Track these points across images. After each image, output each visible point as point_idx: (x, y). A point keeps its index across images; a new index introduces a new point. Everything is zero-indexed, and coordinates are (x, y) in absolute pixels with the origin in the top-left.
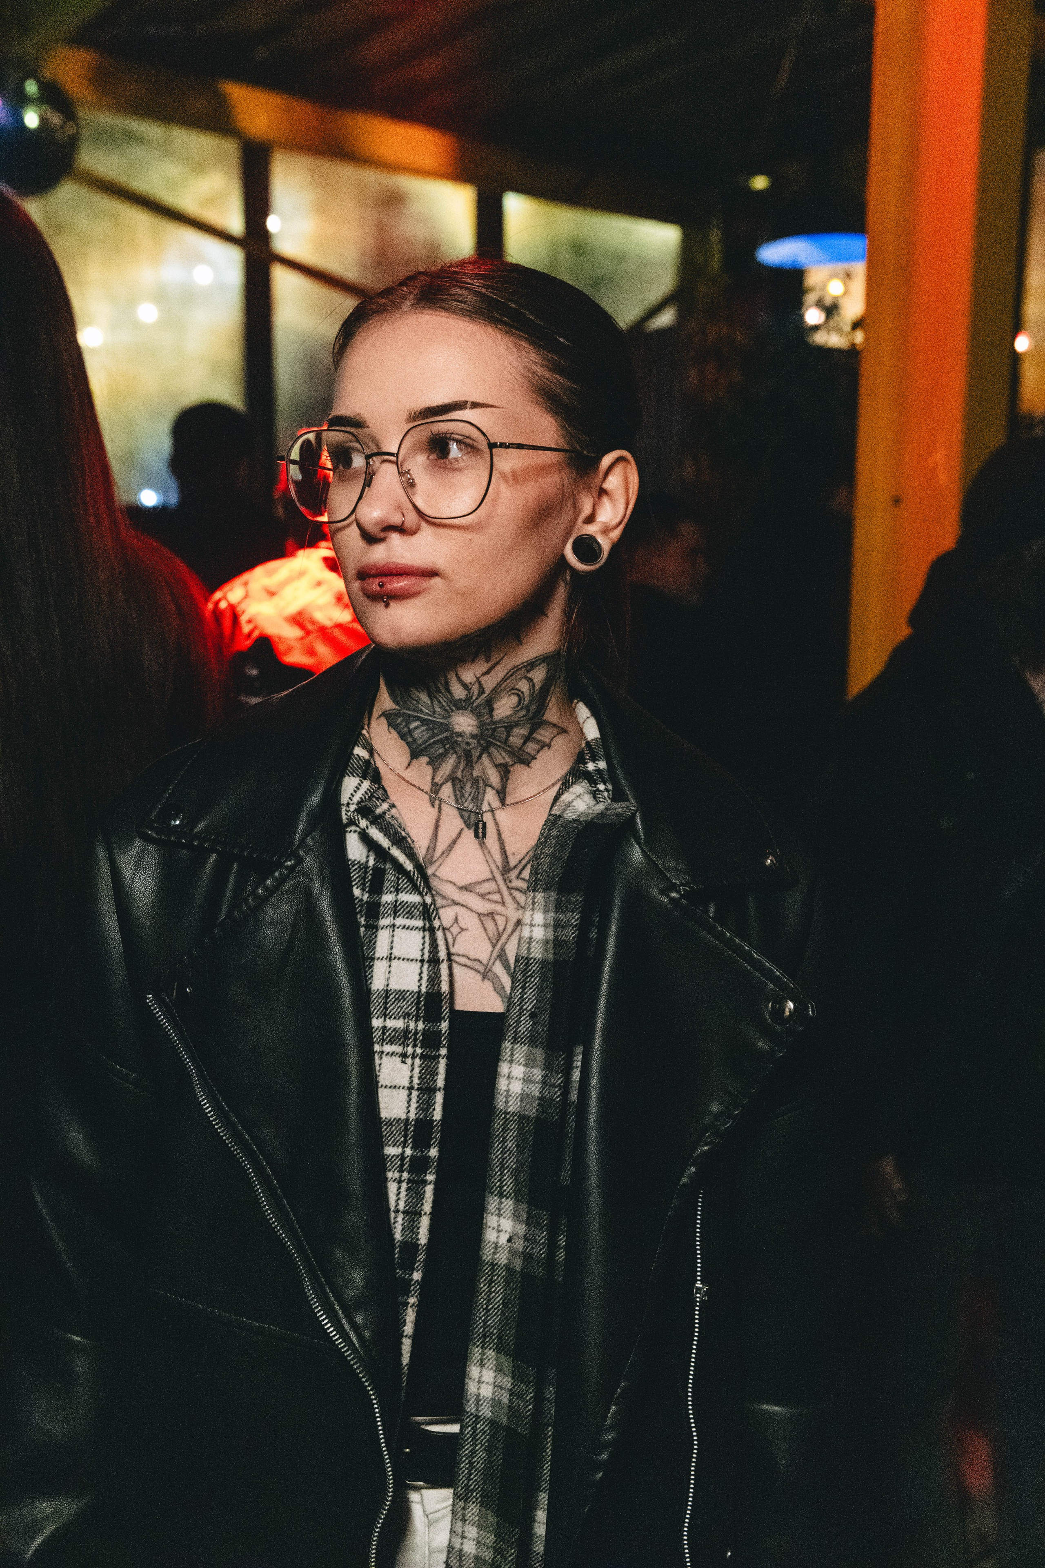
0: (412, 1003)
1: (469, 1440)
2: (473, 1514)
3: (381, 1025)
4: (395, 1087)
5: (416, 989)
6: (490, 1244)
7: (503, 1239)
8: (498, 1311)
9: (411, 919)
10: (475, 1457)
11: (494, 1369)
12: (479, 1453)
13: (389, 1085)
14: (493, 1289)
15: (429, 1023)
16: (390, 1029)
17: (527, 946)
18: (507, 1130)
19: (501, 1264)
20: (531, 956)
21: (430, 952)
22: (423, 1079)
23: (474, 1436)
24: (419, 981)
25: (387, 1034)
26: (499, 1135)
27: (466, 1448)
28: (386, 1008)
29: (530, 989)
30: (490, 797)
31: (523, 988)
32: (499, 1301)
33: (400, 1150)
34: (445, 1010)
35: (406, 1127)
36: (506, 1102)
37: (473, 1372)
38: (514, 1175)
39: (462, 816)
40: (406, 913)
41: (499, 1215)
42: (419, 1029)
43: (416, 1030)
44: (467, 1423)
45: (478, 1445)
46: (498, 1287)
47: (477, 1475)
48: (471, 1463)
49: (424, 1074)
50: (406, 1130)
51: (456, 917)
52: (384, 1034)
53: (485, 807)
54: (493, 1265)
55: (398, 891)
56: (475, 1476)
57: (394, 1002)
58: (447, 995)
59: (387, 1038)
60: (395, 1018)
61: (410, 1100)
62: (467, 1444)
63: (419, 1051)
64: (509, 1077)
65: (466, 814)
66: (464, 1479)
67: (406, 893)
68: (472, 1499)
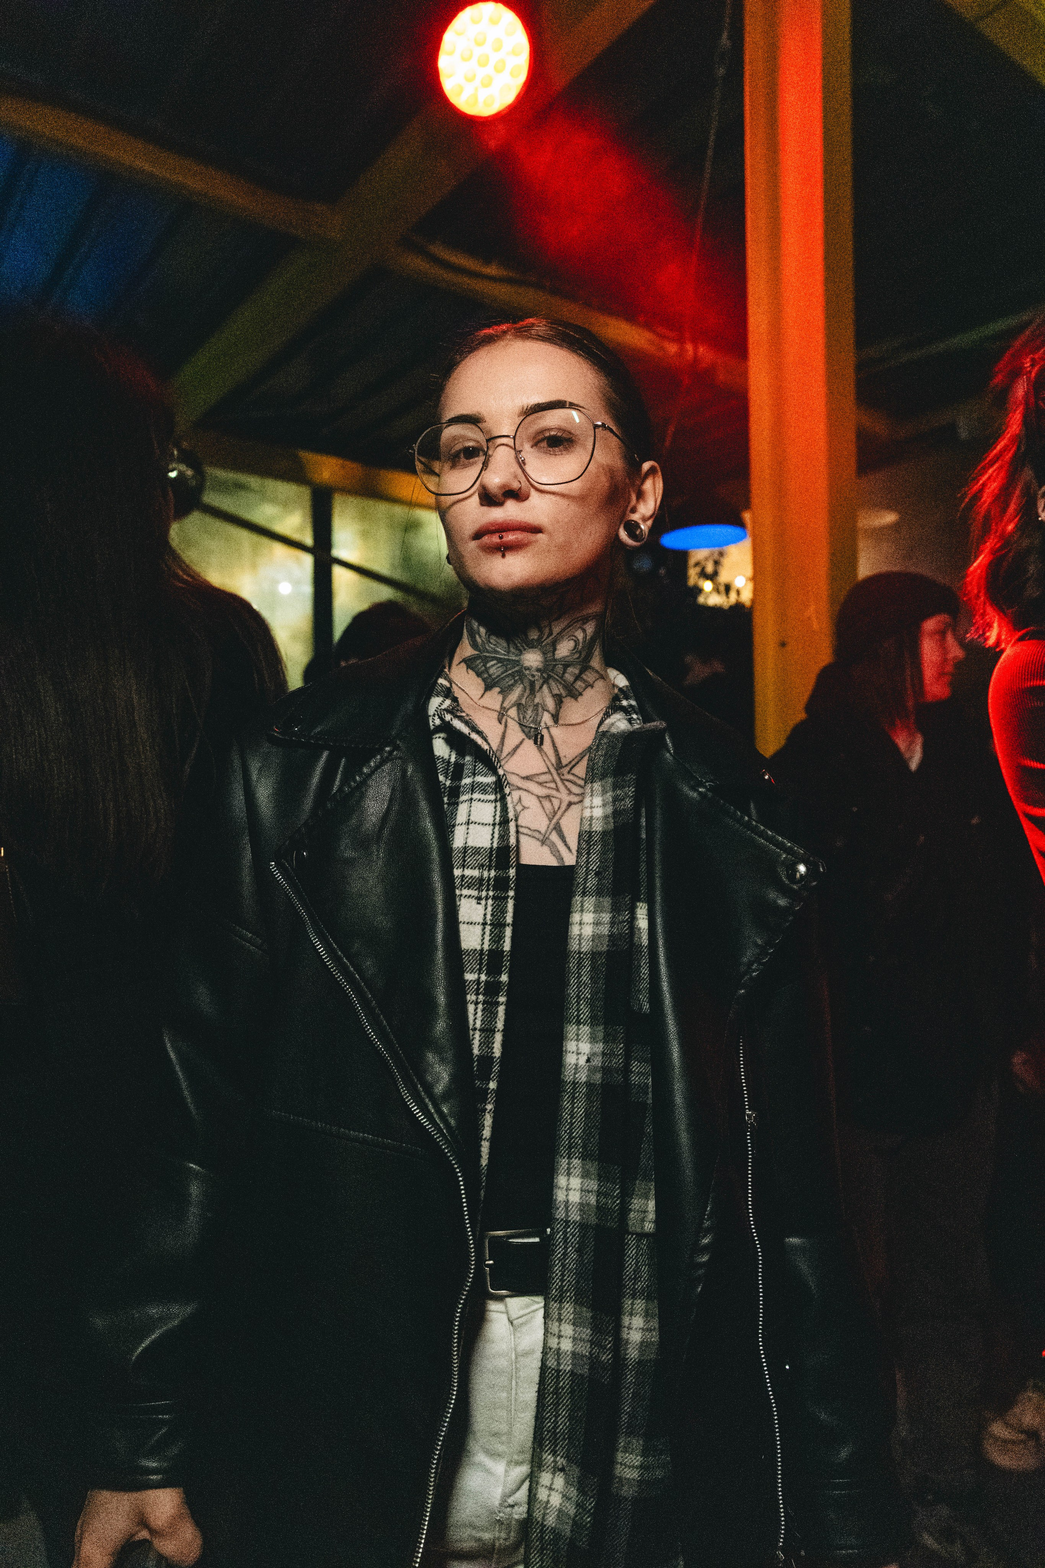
0: (485, 857)
1: (561, 1244)
2: (568, 1312)
3: (460, 875)
4: (471, 923)
5: (489, 846)
6: (571, 1066)
7: (582, 1061)
8: (581, 1123)
9: (485, 794)
10: (567, 1259)
11: (580, 1176)
12: (571, 1255)
13: (466, 922)
14: (576, 1105)
15: (499, 871)
16: (467, 877)
17: (589, 822)
18: (582, 967)
19: (581, 1083)
20: (594, 830)
21: (501, 817)
22: (495, 916)
23: (565, 1239)
24: (492, 839)
25: (465, 881)
26: (574, 972)
27: (558, 1252)
28: (464, 861)
29: (594, 854)
30: (547, 718)
31: (588, 854)
32: (581, 1115)
33: (476, 976)
34: (512, 859)
35: (481, 957)
36: (580, 944)
37: (562, 1181)
38: (589, 1004)
39: (523, 731)
40: (481, 790)
41: (578, 1040)
42: (491, 876)
43: (489, 877)
44: (558, 1229)
45: (569, 1248)
46: (580, 1102)
47: (569, 1275)
48: (563, 1266)
49: (495, 911)
50: (481, 959)
51: (520, 798)
52: (462, 880)
53: (542, 724)
54: (574, 1083)
55: (474, 774)
56: (568, 1277)
57: (471, 855)
58: (514, 848)
59: (465, 883)
60: (472, 868)
61: (484, 933)
62: (559, 1249)
63: (491, 893)
64: (580, 924)
65: (526, 730)
66: (558, 1281)
67: (481, 776)
68: (567, 1298)
